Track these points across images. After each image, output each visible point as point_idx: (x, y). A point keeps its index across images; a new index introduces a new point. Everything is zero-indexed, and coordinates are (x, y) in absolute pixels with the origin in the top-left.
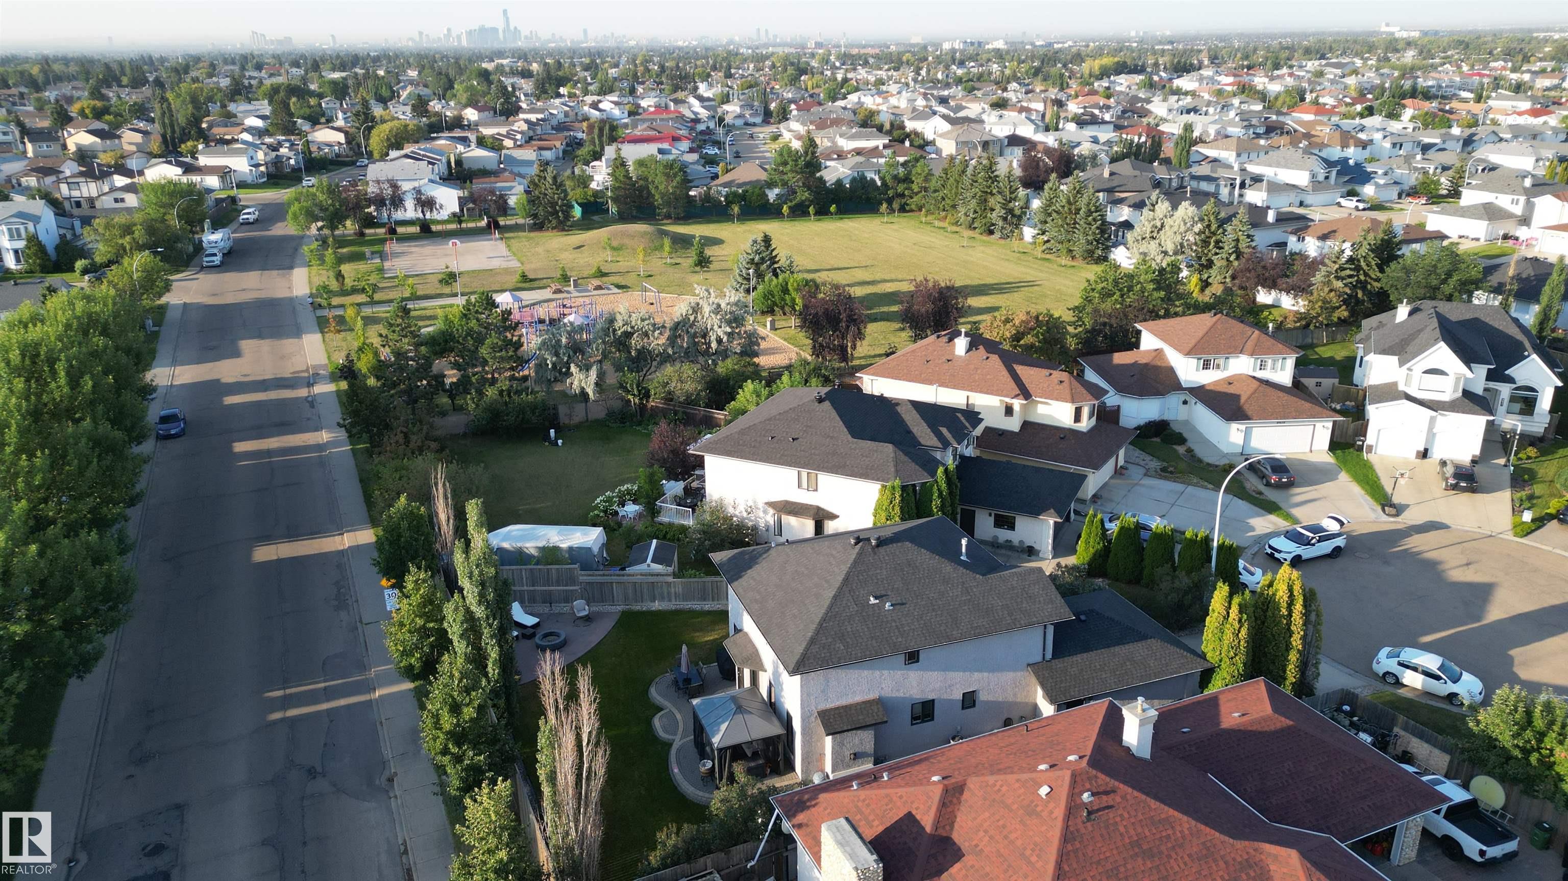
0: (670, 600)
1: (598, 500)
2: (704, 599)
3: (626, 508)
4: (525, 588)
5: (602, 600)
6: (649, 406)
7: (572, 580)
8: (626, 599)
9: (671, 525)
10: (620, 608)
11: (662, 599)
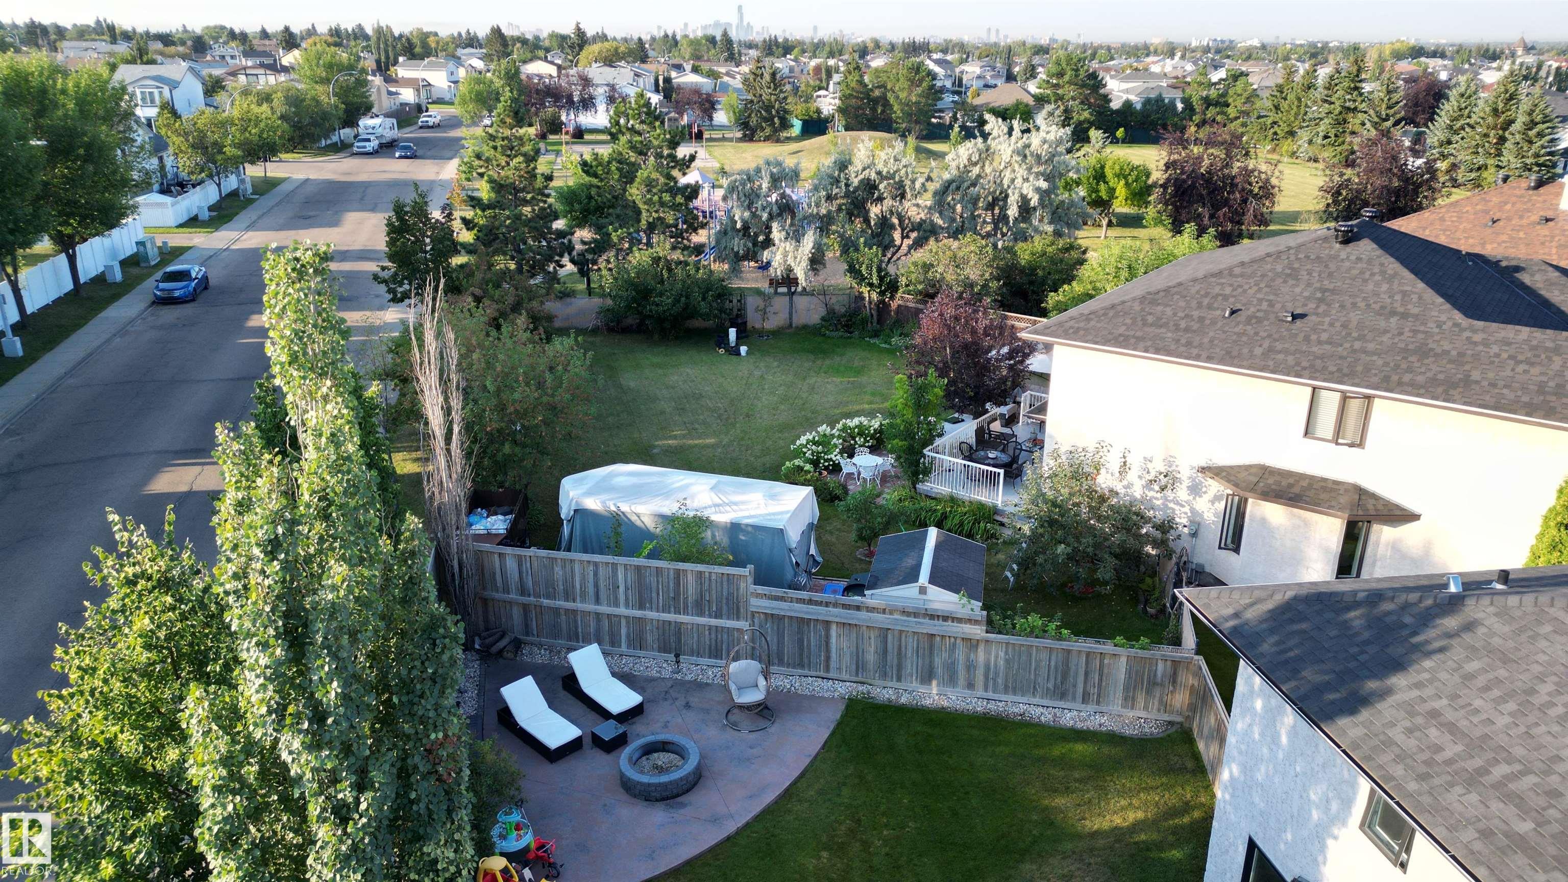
0: (971, 686)
1: (803, 440)
2: (1061, 693)
3: (856, 459)
4: (622, 611)
5: (801, 661)
6: (894, 305)
7: (734, 608)
8: (860, 666)
9: (953, 500)
10: (842, 689)
11: (951, 680)
